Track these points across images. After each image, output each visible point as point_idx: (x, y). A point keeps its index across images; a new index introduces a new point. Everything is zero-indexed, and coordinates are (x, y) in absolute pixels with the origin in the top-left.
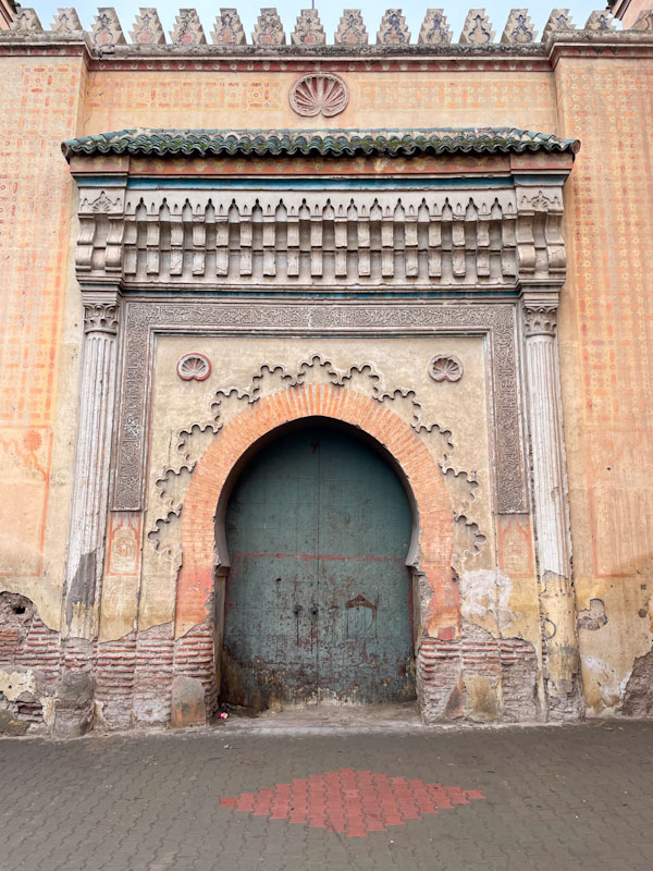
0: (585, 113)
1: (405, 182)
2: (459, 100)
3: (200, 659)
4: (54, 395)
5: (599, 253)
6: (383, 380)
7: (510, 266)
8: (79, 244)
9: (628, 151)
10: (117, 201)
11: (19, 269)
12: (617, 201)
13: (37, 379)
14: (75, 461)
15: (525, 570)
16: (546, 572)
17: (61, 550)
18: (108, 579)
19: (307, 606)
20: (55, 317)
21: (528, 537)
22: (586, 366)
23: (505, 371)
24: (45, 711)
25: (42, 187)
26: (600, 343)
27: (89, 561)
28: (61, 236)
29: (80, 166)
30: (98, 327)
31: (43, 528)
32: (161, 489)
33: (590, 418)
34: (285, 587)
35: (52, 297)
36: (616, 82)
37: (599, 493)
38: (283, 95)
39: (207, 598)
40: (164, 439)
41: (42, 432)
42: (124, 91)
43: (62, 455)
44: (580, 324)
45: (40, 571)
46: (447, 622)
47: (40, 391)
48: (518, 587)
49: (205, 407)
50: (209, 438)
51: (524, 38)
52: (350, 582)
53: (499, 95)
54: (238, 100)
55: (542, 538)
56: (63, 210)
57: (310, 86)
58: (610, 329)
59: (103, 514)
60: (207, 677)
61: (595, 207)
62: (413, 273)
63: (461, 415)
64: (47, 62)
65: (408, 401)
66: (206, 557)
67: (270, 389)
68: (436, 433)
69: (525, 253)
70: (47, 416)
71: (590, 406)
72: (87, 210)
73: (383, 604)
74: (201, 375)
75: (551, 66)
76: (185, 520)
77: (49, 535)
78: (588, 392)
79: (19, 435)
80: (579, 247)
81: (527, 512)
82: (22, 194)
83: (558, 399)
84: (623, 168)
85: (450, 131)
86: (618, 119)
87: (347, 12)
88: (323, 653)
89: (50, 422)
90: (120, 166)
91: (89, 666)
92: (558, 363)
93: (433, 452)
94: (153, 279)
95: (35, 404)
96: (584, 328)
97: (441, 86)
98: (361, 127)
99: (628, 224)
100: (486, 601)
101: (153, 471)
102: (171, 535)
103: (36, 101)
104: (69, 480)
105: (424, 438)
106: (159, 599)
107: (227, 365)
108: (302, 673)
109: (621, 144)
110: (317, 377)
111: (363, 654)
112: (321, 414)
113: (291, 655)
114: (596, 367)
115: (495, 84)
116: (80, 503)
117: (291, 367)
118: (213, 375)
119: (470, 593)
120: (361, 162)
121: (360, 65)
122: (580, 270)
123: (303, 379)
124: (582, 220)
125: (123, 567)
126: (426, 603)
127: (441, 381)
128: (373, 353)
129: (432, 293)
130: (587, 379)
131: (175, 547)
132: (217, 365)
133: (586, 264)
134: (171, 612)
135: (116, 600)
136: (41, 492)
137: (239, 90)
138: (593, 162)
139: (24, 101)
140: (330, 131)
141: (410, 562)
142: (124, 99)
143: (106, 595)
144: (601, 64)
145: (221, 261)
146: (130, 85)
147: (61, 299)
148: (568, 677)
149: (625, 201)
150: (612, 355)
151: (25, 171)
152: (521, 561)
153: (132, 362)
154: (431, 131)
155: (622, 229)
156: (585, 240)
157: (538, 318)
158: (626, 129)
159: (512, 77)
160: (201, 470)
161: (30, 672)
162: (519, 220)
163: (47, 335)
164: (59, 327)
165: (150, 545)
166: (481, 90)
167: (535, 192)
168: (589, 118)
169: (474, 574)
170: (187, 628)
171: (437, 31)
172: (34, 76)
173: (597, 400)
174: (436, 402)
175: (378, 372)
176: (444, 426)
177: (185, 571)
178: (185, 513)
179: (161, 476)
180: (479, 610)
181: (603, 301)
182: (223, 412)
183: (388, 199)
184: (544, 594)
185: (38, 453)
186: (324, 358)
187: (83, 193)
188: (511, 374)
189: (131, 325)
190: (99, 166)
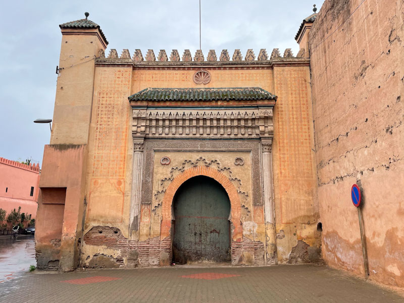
0: (282, 84)
1: (227, 107)
2: (244, 78)
3: (167, 247)
4: (125, 170)
5: (284, 127)
6: (221, 164)
7: (257, 131)
8: (133, 126)
9: (294, 96)
10: (144, 113)
11: (115, 132)
12: (290, 111)
13: (120, 165)
14: (132, 189)
15: (261, 221)
16: (267, 222)
17: (128, 215)
18: (141, 223)
19: (198, 232)
20: (125, 146)
21: (262, 212)
22: (280, 161)
23: (256, 162)
24: (124, 261)
25: (121, 107)
26: (284, 154)
27: (136, 218)
28: (127, 122)
29: (133, 104)
30: (138, 150)
31: (123, 209)
32: (156, 197)
33: (281, 177)
34: (192, 227)
35: (124, 140)
36: (291, 74)
37: (283, 199)
38: (191, 77)
39: (169, 229)
40: (157, 182)
41: (122, 180)
42: (144, 76)
43: (128, 187)
44: (278, 148)
45: (122, 221)
46: (239, 237)
47: (121, 168)
48: (259, 226)
49: (169, 173)
50: (170, 182)
51: (264, 58)
52: (211, 225)
53: (256, 77)
54: (178, 79)
55: (266, 212)
56: (127, 114)
57: (199, 74)
58: (287, 150)
59: (140, 205)
60: (169, 252)
61: (284, 113)
62: (229, 133)
63: (243, 175)
64: (121, 69)
65: (228, 171)
66: (169, 217)
67: (187, 167)
68: (236, 180)
69: (262, 128)
70: (123, 176)
71: (281, 173)
72: (135, 116)
73: (221, 232)
74: (167, 163)
75: (272, 68)
76: (163, 206)
77: (124, 211)
78: (280, 169)
79: (115, 181)
80: (279, 125)
81: (262, 204)
82: (115, 110)
83: (271, 171)
84: (292, 101)
85: (241, 88)
86: (291, 86)
87: (211, 51)
88: (203, 247)
89: (124, 177)
90: (145, 104)
91: (136, 249)
92: (272, 160)
93: (235, 186)
94: (154, 135)
95: (120, 172)
96: (280, 149)
97: (239, 74)
98: (215, 87)
99: (293, 118)
100: (250, 230)
101: (154, 192)
102: (159, 211)
103: (119, 81)
104: (130, 195)
105: (233, 182)
106: (156, 229)
107: (175, 160)
108: (197, 253)
109: (292, 93)
110: (201, 164)
111: (215, 247)
112: (202, 174)
113: (193, 247)
114: (283, 161)
115: (255, 73)
116: (133, 202)
117: (193, 161)
118: (171, 163)
119: (246, 228)
120: (214, 102)
121: (214, 68)
122: (279, 132)
123: (197, 164)
124: (279, 117)
125: (146, 220)
126: (233, 231)
127: (238, 165)
128: (218, 157)
129: (235, 139)
130: (280, 165)
131: (160, 214)
132: (172, 160)
133: (281, 130)
134: (159, 233)
135: (144, 230)
136: (122, 198)
137: (178, 76)
138: (283, 99)
139: (115, 81)
140: (205, 89)
141: (229, 219)
142: (144, 79)
143: (141, 228)
144: (287, 68)
145: (174, 130)
146: (146, 74)
147: (127, 141)
148: (273, 252)
149: (292, 111)
150: (288, 158)
151: (116, 103)
152: (260, 219)
153: (147, 160)
154: (235, 88)
155: (291, 120)
156: (280, 123)
157: (266, 147)
158: (294, 89)
159: (260, 71)
160: (167, 192)
161: (120, 250)
162: (260, 119)
163: (123, 152)
164: (127, 149)
165: (153, 214)
166: (251, 75)
167: (265, 110)
168: (282, 86)
169: (247, 222)
170: (164, 238)
171: (238, 56)
172: (118, 73)
173: (283, 171)
174: (236, 170)
175: (219, 162)
176: (238, 178)
177: (163, 221)
178: (163, 204)
179: (156, 193)
180: (248, 233)
181: (285, 141)
182: (174, 174)
183: (222, 112)
184: (266, 229)
185: (121, 187)
186: (203, 158)
187: (134, 111)
188: (258, 163)
189: (147, 148)
190: (139, 104)
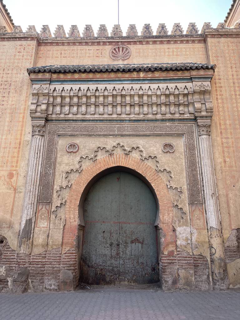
0: (218, 57)
1: (152, 80)
2: (171, 54)
3: (71, 263)
4: (19, 159)
5: (225, 105)
6: (144, 152)
7: (191, 109)
8: (32, 104)
9: (234, 69)
10: (45, 88)
11: (10, 113)
12: (231, 87)
13: (14, 153)
14: (26, 183)
15: (202, 226)
16: (211, 227)
17: (19, 218)
18: (36, 229)
19: (115, 243)
20: (22, 130)
21: (203, 213)
22: (223, 147)
23: (191, 149)
24: (9, 283)
25: (20, 85)
26: (227, 138)
27: (29, 222)
28: (26, 102)
29: (33, 76)
30: (37, 133)
31: (12, 209)
32: (58, 194)
33: (225, 167)
34: (107, 235)
35: (21, 123)
36: (228, 46)
37: (230, 195)
38: (107, 53)
39: (75, 238)
40: (60, 175)
41: (14, 172)
42: (51, 52)
43: (21, 181)
44: (219, 131)
45: (10, 226)
46: (171, 248)
47: (14, 157)
48: (199, 233)
49: (76, 162)
50: (77, 175)
51: (194, 32)
52: (132, 233)
53: (186, 52)
54: (92, 55)
55: (209, 214)
56: (27, 92)
57: (117, 50)
58: (231, 133)
59: (35, 204)
60: (74, 270)
61: (223, 89)
62: (155, 113)
63: (175, 165)
64: (24, 43)
65: (154, 160)
66: (75, 221)
67: (101, 156)
68: (165, 172)
69: (197, 105)
70: (16, 166)
71: (225, 162)
72: (35, 92)
73: (146, 242)
74: (74, 151)
75: (205, 41)
76: (67, 206)
77: (14, 212)
78: (224, 157)
79: (6, 173)
80: (218, 103)
81: (202, 203)
82: (12, 87)
83: (212, 160)
84: (233, 75)
85: (168, 64)
86: (230, 59)
87: (130, 25)
88: (121, 262)
89: (17, 169)
90: (47, 76)
91: (27, 265)
92: (212, 146)
93: (164, 180)
94: (58, 116)
95: (12, 162)
96: (221, 133)
97: (164, 49)
98: (136, 63)
99: (236, 95)
100: (187, 239)
101: (55, 187)
102: (62, 213)
103: (19, 56)
104: (23, 191)
105: (160, 174)
106: (56, 238)
107: (84, 147)
108: (113, 270)
109: (231, 67)
110: (119, 151)
111: (138, 262)
112: (120, 165)
113: (109, 263)
114: (226, 147)
115: (184, 48)
116: (27, 199)
117: (109, 147)
118: (80, 151)
119: (180, 236)
120: (135, 73)
121: (135, 43)
122: (219, 112)
123: (114, 152)
124: (218, 93)
125: (42, 224)
126: (163, 240)
127: (167, 152)
128: (141, 142)
129: (163, 120)
130: (223, 152)
131: (63, 217)
132: (81, 147)
133: (221, 109)
134: (60, 243)
135: (39, 238)
136: (13, 195)
137: (91, 52)
138: (221, 73)
139: (15, 55)
140: (124, 65)
141: (156, 224)
142: (51, 55)
143: (35, 236)
144: (223, 40)
145: (83, 109)
146: (53, 50)
147: (24, 124)
148: (222, 271)
149: (234, 87)
150: (232, 142)
151: (14, 79)
152: (200, 223)
153: (49, 146)
154: (161, 64)
155: (234, 97)
156: (220, 101)
157: (203, 129)
158: (233, 62)
159: (190, 45)
160: (74, 187)
161: (4, 267)
162: (194, 92)
163: (19, 137)
164: (23, 133)
165: (53, 216)
166: (179, 50)
167: (200, 83)
169: (182, 228)
170: (67, 249)
171: (163, 31)
172: (19, 47)
173: (227, 160)
174: (165, 160)
175: (143, 149)
176: (168, 169)
177: (67, 227)
178: (67, 204)
179: (58, 189)
180: (184, 243)
181: (228, 122)
182: (83, 165)
183: (145, 86)
184: (210, 237)
185: (12, 180)
186: (122, 144)
187: (34, 86)
188: (194, 150)
189: (49, 133)
190: (40, 76)
